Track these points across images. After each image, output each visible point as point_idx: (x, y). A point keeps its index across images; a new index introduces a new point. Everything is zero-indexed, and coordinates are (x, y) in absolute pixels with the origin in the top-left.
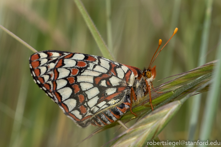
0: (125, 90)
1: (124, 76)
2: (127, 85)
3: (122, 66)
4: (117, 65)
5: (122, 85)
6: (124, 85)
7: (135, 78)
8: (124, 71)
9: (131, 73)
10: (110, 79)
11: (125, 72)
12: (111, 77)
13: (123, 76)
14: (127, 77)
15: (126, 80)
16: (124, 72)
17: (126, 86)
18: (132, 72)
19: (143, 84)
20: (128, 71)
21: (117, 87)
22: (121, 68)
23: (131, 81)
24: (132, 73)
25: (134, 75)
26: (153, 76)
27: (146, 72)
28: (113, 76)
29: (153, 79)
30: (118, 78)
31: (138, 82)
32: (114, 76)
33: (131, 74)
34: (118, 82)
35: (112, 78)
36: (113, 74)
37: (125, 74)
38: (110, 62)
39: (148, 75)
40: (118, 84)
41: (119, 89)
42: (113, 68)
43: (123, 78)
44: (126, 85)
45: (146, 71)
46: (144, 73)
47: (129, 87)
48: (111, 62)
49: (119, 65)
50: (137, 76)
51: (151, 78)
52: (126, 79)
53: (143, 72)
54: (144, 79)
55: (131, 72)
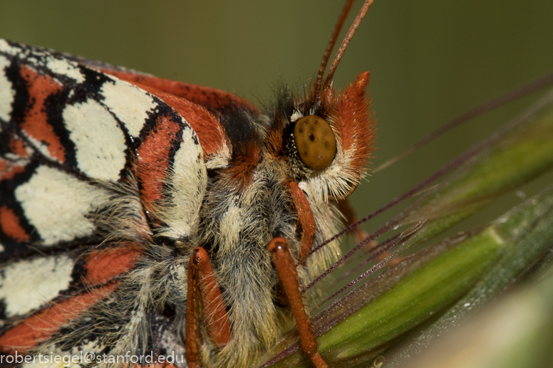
0: (140, 266)
1: (128, 165)
2: (151, 227)
3: (106, 89)
4: (68, 81)
5: (115, 234)
6: (128, 233)
7: (212, 173)
8: (122, 125)
9: (180, 134)
10: (23, 193)
11: (135, 132)
12: (24, 176)
13: (120, 162)
14: (145, 168)
15: (141, 191)
16: (125, 131)
17: (145, 241)
18: (183, 126)
19: (277, 219)
20: (151, 123)
21: (73, 247)
22: (99, 98)
23: (178, 198)
24: (188, 134)
25: (199, 149)
26: (346, 156)
27: (292, 126)
28: (42, 170)
29: (346, 175)
30: (82, 177)
31: (231, 199)
32: (51, 164)
33: (176, 145)
34: (86, 209)
35: (35, 180)
36: (44, 151)
37: (132, 146)
38: (14, 60)
39: (312, 147)
40: (86, 228)
41: (90, 265)
42: (39, 106)
43: (116, 177)
44: (145, 230)
45: (295, 117)
46: (278, 135)
47: (169, 242)
48: (25, 62)
49: (80, 78)
50: (222, 157)
51: (335, 169)
52: (140, 186)
53: (274, 126)
54: (282, 179)
55: (176, 127)
